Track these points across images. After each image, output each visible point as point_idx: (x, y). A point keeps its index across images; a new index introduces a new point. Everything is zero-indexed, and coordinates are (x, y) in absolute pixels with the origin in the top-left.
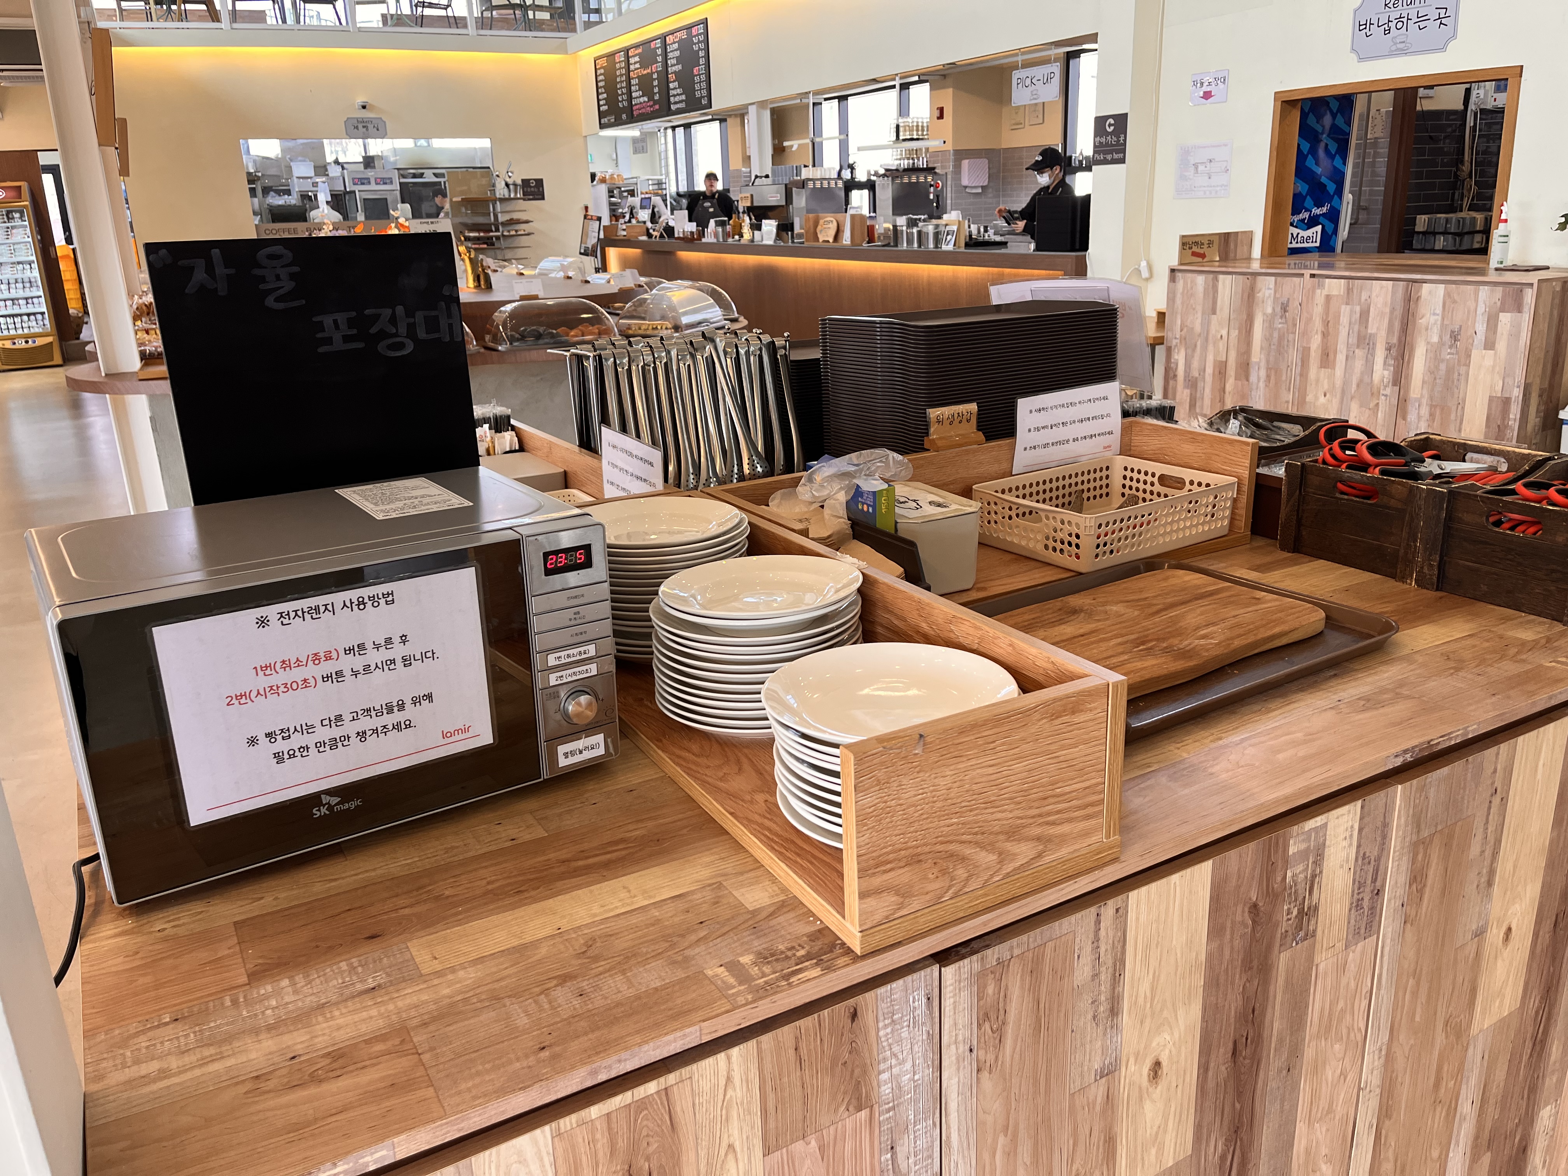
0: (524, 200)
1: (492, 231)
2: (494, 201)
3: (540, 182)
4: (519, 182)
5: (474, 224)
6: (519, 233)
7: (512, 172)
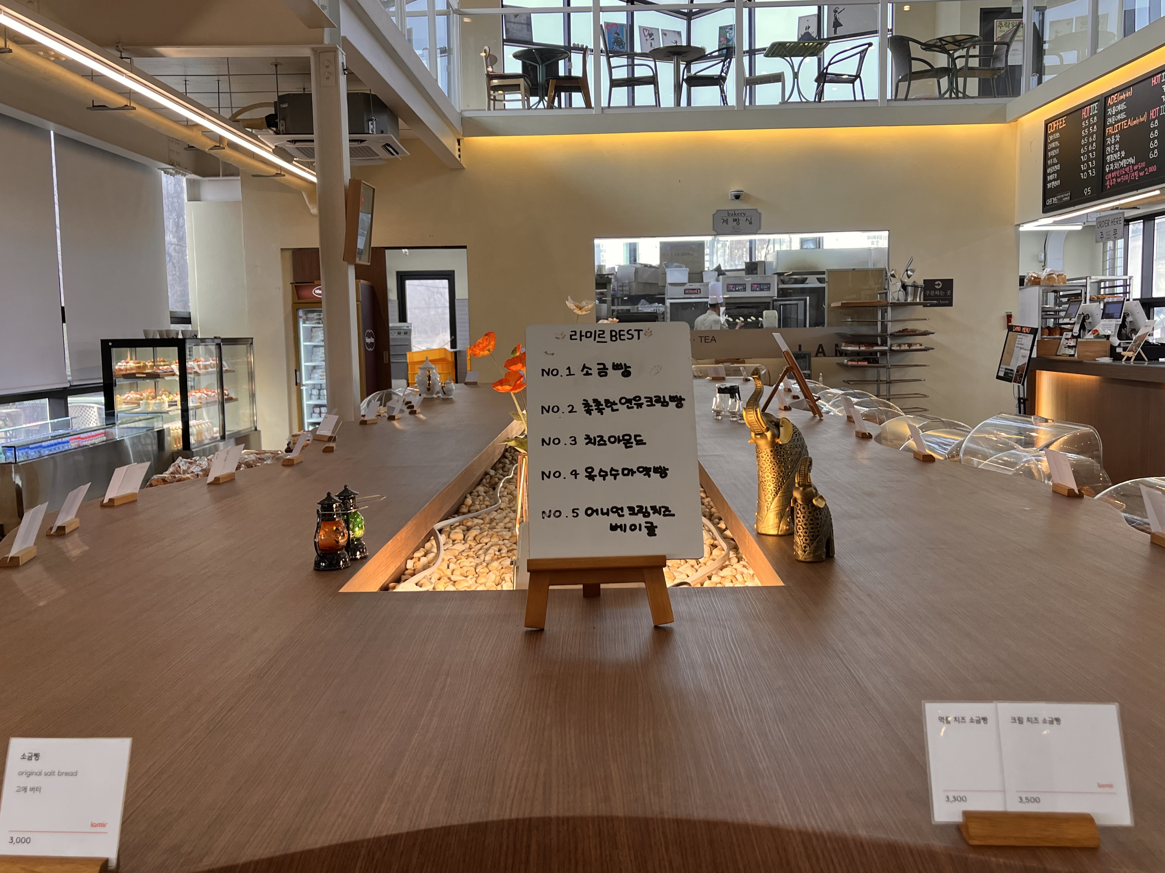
0: (925, 306)
1: (877, 345)
2: (884, 307)
3: (948, 284)
4: (921, 283)
5: (853, 336)
6: (912, 348)
7: (913, 271)
